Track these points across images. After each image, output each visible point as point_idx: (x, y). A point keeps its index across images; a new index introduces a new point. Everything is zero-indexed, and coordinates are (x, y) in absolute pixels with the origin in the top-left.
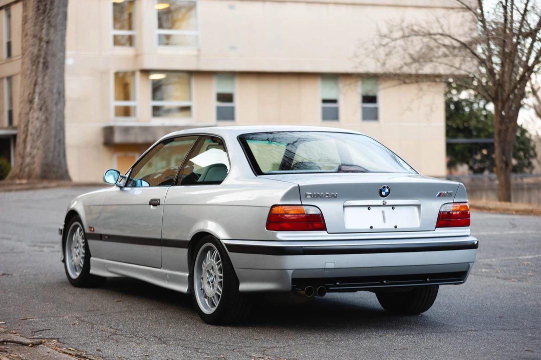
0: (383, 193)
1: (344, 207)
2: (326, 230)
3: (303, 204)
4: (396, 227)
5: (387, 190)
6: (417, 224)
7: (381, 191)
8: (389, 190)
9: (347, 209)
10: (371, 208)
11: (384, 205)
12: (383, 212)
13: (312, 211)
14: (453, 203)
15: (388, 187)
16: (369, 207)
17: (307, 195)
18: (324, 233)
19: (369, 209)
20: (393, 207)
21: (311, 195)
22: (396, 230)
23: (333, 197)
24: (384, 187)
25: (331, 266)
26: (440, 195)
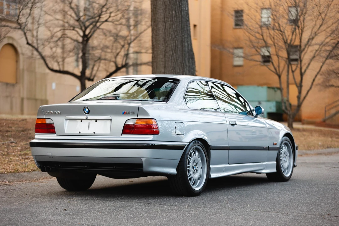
0: (86, 112)
2: (56, 133)
3: (46, 117)
4: (94, 133)
5: (87, 110)
6: (108, 132)
7: (84, 110)
8: (89, 110)
9: (67, 121)
10: (83, 120)
12: (89, 123)
13: (48, 121)
14: (137, 118)
15: (87, 108)
17: (46, 112)
18: (54, 135)
19: (81, 121)
20: (96, 120)
21: (48, 113)
22: (94, 135)
24: (85, 108)
25: (50, 154)
26: (124, 113)
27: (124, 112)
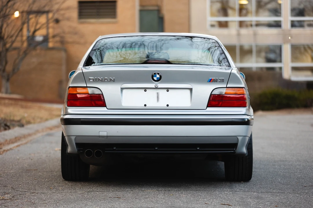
0: (155, 78)
1: (122, 89)
2: (106, 106)
3: (87, 86)
4: (168, 105)
5: (158, 76)
6: (187, 105)
7: (153, 77)
8: (161, 76)
9: (124, 91)
10: (147, 90)
11: (156, 88)
12: (158, 93)
13: (97, 92)
14: (226, 87)
15: (158, 74)
16: (145, 89)
17: (90, 79)
18: (104, 109)
19: (145, 91)
20: (168, 89)
21: (93, 80)
22: (168, 108)
23: (112, 81)
24: (155, 74)
25: (105, 134)
26: (211, 81)
27: (211, 79)
